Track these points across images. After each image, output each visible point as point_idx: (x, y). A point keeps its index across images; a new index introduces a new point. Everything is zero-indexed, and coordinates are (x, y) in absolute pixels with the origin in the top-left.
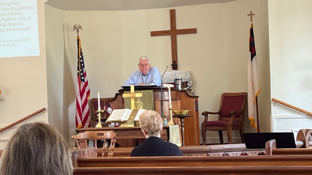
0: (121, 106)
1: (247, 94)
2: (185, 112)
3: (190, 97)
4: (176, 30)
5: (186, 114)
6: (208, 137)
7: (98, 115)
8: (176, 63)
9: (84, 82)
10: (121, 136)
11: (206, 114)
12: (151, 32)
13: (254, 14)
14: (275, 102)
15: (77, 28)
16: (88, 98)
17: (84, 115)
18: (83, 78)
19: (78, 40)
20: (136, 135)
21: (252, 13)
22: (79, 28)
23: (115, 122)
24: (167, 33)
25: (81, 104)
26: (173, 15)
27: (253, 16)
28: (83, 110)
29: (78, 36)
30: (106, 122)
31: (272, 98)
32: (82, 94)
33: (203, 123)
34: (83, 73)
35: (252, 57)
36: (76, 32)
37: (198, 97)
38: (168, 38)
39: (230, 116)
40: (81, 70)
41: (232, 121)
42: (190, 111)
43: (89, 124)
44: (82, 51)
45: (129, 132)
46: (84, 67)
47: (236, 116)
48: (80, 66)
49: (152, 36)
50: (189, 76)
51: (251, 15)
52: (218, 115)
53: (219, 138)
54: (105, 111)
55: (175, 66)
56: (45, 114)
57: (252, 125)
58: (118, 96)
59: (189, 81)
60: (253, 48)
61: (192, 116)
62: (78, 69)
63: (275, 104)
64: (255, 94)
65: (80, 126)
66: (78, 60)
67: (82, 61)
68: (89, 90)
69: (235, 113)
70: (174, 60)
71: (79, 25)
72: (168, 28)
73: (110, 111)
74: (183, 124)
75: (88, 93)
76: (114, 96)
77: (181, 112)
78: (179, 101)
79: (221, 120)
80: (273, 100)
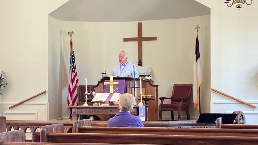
0: (102, 91)
1: (192, 85)
2: (149, 96)
3: (153, 86)
4: (142, 37)
5: (150, 98)
6: (163, 115)
7: (85, 97)
8: (141, 61)
9: (75, 73)
10: (103, 112)
11: (162, 99)
12: (124, 38)
13: (199, 28)
14: (213, 91)
15: (70, 34)
16: (77, 84)
17: (74, 97)
18: (74, 70)
19: (71, 42)
20: (114, 112)
21: (198, 27)
22: (72, 34)
23: (98, 102)
24: (135, 39)
25: (72, 88)
26: (140, 27)
27: (198, 29)
28: (73, 93)
29: (71, 39)
30: (91, 102)
31: (212, 89)
32: (73, 82)
33: (160, 105)
34: (74, 66)
35: (197, 58)
36: (70, 37)
37: (158, 86)
38: (136, 44)
39: (180, 100)
40: (72, 64)
41: (181, 104)
42: (152, 96)
43: (77, 103)
44: (74, 51)
45: (108, 109)
46: (74, 62)
47: (184, 101)
48: (72, 61)
49: (124, 41)
50: (150, 71)
51: (197, 28)
52: (171, 99)
53: (171, 116)
54: (90, 94)
55: (140, 64)
56: (46, 95)
57: (195, 107)
58: (100, 84)
59: (150, 75)
60: (198, 52)
61: (154, 99)
62: (71, 63)
63: (213, 93)
64: (199, 86)
65: (71, 104)
66: (71, 57)
67: (73, 57)
68: (78, 79)
69: (183, 99)
70: (140, 59)
71: (72, 32)
72: (136, 36)
73: (94, 94)
74: (147, 105)
75: (77, 81)
76: (97, 84)
77: (146, 97)
78: (144, 89)
79: (173, 103)
80: (212, 90)
